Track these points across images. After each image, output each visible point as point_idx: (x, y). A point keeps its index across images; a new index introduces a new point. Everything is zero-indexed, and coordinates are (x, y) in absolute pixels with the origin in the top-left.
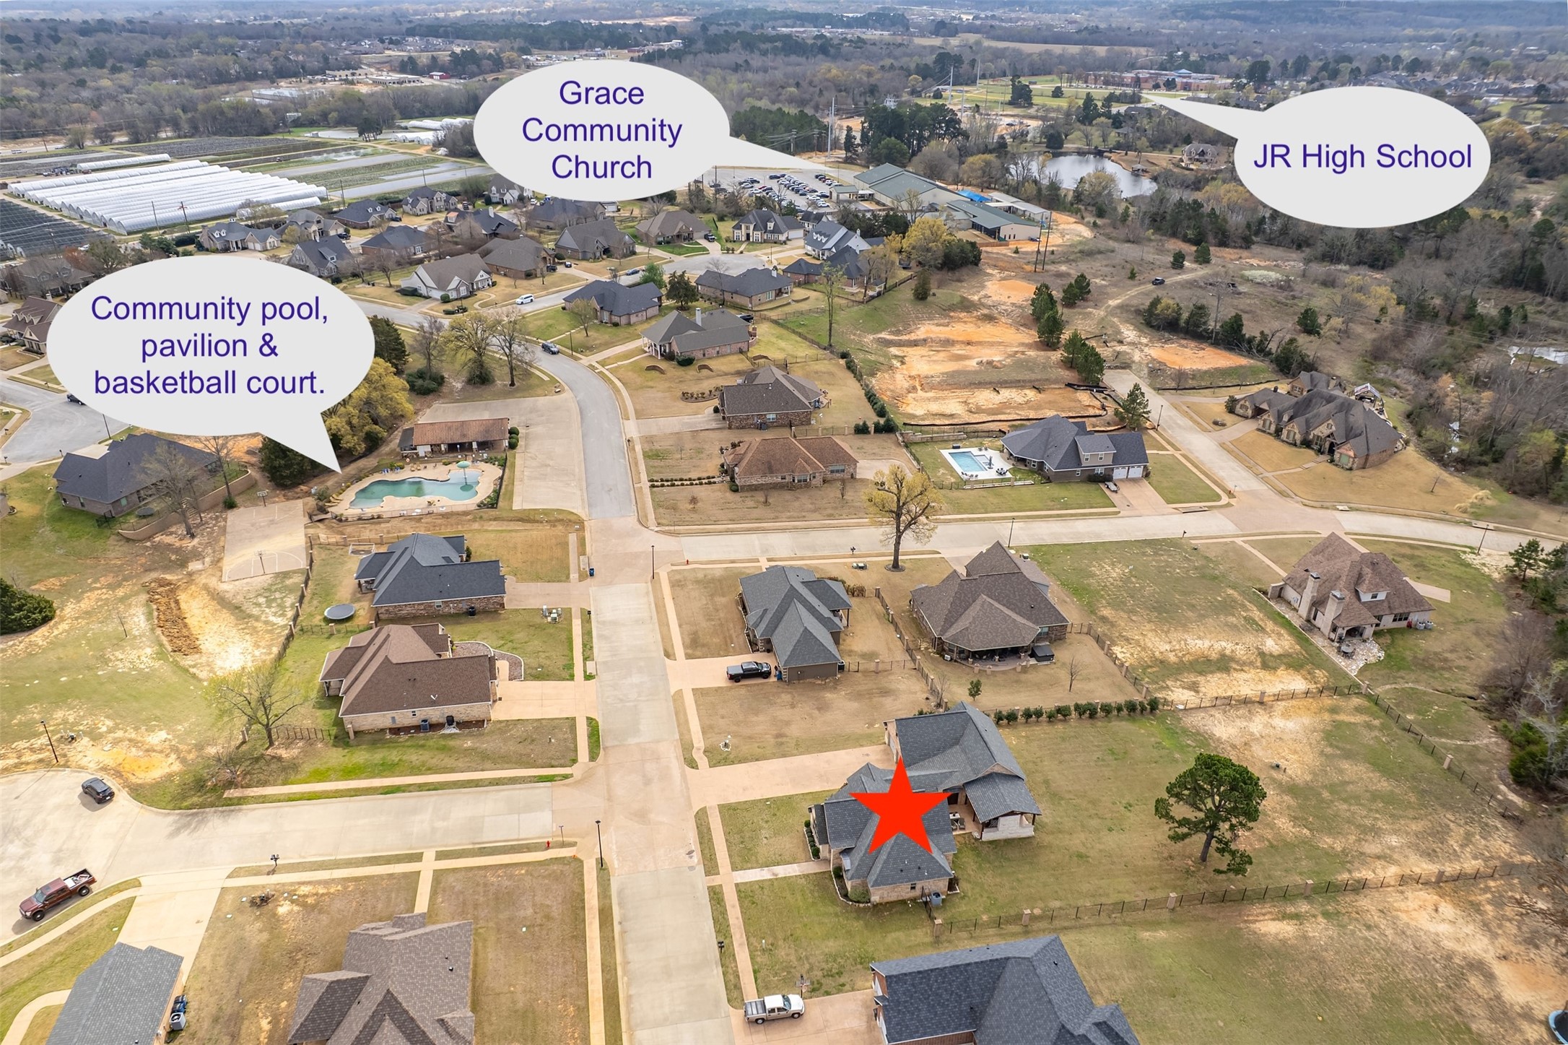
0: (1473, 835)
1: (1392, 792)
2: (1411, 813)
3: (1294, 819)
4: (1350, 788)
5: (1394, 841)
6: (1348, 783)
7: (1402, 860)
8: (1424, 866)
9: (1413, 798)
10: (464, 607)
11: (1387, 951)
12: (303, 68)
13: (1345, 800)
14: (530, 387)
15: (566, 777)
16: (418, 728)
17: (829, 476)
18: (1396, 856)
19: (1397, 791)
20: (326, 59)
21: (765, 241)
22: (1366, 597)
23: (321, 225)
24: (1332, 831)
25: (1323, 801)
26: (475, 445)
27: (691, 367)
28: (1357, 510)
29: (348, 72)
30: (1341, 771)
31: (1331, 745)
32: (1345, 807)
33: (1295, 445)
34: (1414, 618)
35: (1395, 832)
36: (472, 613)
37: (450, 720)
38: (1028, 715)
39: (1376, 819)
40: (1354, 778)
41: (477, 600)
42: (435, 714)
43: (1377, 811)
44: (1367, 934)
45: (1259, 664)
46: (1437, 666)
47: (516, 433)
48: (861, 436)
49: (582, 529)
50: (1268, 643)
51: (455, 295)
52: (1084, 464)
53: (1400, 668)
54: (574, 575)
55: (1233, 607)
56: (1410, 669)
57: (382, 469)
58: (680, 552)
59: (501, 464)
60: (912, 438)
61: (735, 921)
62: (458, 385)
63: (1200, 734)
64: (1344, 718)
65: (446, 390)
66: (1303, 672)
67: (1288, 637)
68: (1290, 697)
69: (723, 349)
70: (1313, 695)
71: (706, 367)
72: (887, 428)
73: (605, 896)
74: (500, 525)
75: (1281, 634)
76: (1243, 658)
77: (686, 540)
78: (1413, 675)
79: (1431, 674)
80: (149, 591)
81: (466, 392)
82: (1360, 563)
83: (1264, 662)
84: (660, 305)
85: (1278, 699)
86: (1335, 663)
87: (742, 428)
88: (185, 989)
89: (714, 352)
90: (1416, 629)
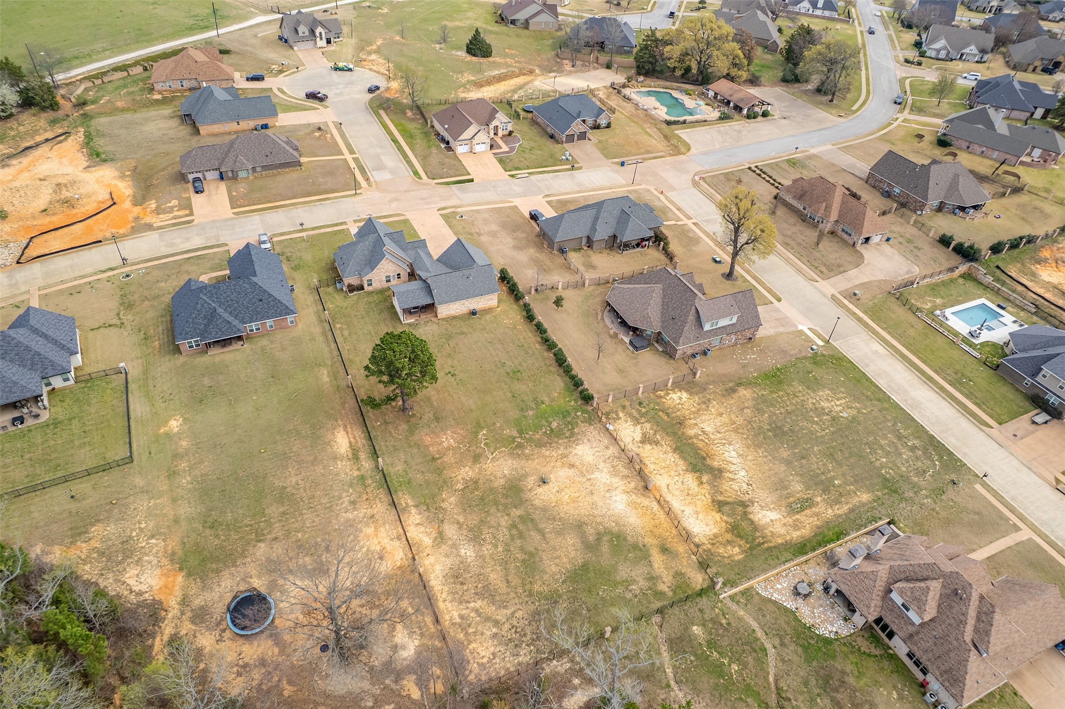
10: (553, 132)
14: (835, 107)
15: (420, 178)
16: (440, 138)
17: (840, 232)
22: (897, 597)
26: (732, 105)
27: (942, 149)
34: (933, 683)
36: (552, 137)
37: (448, 143)
38: (538, 326)
41: (556, 132)
42: (446, 136)
45: (720, 498)
46: (839, 696)
47: (765, 114)
48: (939, 245)
49: (671, 155)
50: (769, 513)
51: (933, 54)
52: (1039, 378)
53: (806, 649)
54: (617, 160)
55: (826, 491)
56: (808, 660)
57: (681, 91)
58: (673, 189)
59: (724, 118)
60: (980, 277)
61: (323, 231)
62: (809, 87)
63: (572, 434)
64: (658, 560)
65: (796, 85)
66: (729, 536)
67: (795, 535)
68: (669, 512)
69: (990, 152)
70: (687, 536)
71: (955, 155)
72: (966, 253)
73: (336, 198)
74: (652, 131)
75: (796, 526)
76: (725, 486)
77: (695, 191)
78: (796, 659)
79: (813, 682)
80: (521, 69)
81: (806, 92)
82: (943, 575)
83: (727, 503)
84: (1044, 117)
85: (661, 502)
86: (765, 571)
87: (874, 187)
88: (275, 126)
89: (979, 150)
90: (924, 694)
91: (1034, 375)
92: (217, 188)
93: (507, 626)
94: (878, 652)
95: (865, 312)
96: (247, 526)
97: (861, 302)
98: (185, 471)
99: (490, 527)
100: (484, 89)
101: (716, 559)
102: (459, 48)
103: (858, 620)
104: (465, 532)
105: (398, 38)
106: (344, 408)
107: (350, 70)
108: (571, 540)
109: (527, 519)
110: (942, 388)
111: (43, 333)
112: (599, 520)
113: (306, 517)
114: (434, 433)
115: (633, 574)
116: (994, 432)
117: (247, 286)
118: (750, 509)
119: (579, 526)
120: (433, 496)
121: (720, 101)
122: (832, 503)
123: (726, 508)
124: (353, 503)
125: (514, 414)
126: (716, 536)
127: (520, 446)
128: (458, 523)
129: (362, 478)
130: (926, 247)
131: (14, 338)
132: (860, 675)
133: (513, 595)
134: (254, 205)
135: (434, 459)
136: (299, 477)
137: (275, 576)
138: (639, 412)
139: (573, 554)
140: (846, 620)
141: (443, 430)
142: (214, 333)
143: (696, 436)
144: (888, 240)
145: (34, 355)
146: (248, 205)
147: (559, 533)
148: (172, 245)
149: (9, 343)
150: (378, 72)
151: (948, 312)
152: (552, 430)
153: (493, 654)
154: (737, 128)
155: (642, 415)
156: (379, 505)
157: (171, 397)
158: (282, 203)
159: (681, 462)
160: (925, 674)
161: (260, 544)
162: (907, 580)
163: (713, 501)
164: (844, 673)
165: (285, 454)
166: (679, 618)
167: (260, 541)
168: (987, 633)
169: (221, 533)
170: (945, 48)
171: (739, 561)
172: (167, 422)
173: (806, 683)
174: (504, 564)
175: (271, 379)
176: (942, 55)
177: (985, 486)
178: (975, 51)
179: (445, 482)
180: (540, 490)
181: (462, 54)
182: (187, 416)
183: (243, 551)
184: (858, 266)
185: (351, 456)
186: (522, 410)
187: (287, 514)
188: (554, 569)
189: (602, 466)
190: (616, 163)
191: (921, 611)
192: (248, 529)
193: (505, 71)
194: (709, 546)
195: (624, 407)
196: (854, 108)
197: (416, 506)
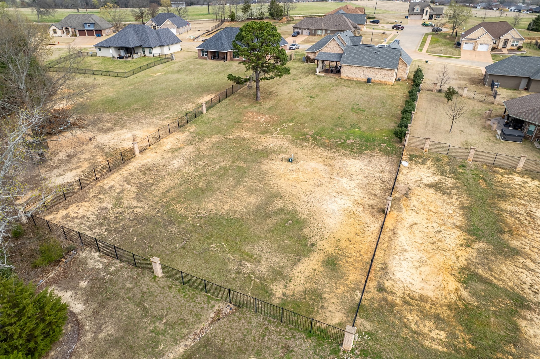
0: (115, 206)
1: (199, 203)
2: (173, 193)
3: (243, 139)
4: (231, 182)
5: (176, 163)
6: (236, 185)
7: (165, 155)
8: (149, 160)
9: (178, 207)
11: (154, 115)
13: (226, 169)
18: (170, 154)
19: (195, 206)
24: (218, 145)
25: (240, 159)
30: (251, 191)
31: (282, 210)
32: (223, 164)
35: (178, 170)
39: (196, 170)
40: (236, 193)
43: (199, 177)
44: (167, 116)
101: (392, 319)
126: (422, 298)
166: (249, 331)
171: (427, 349)
194: (398, 301)
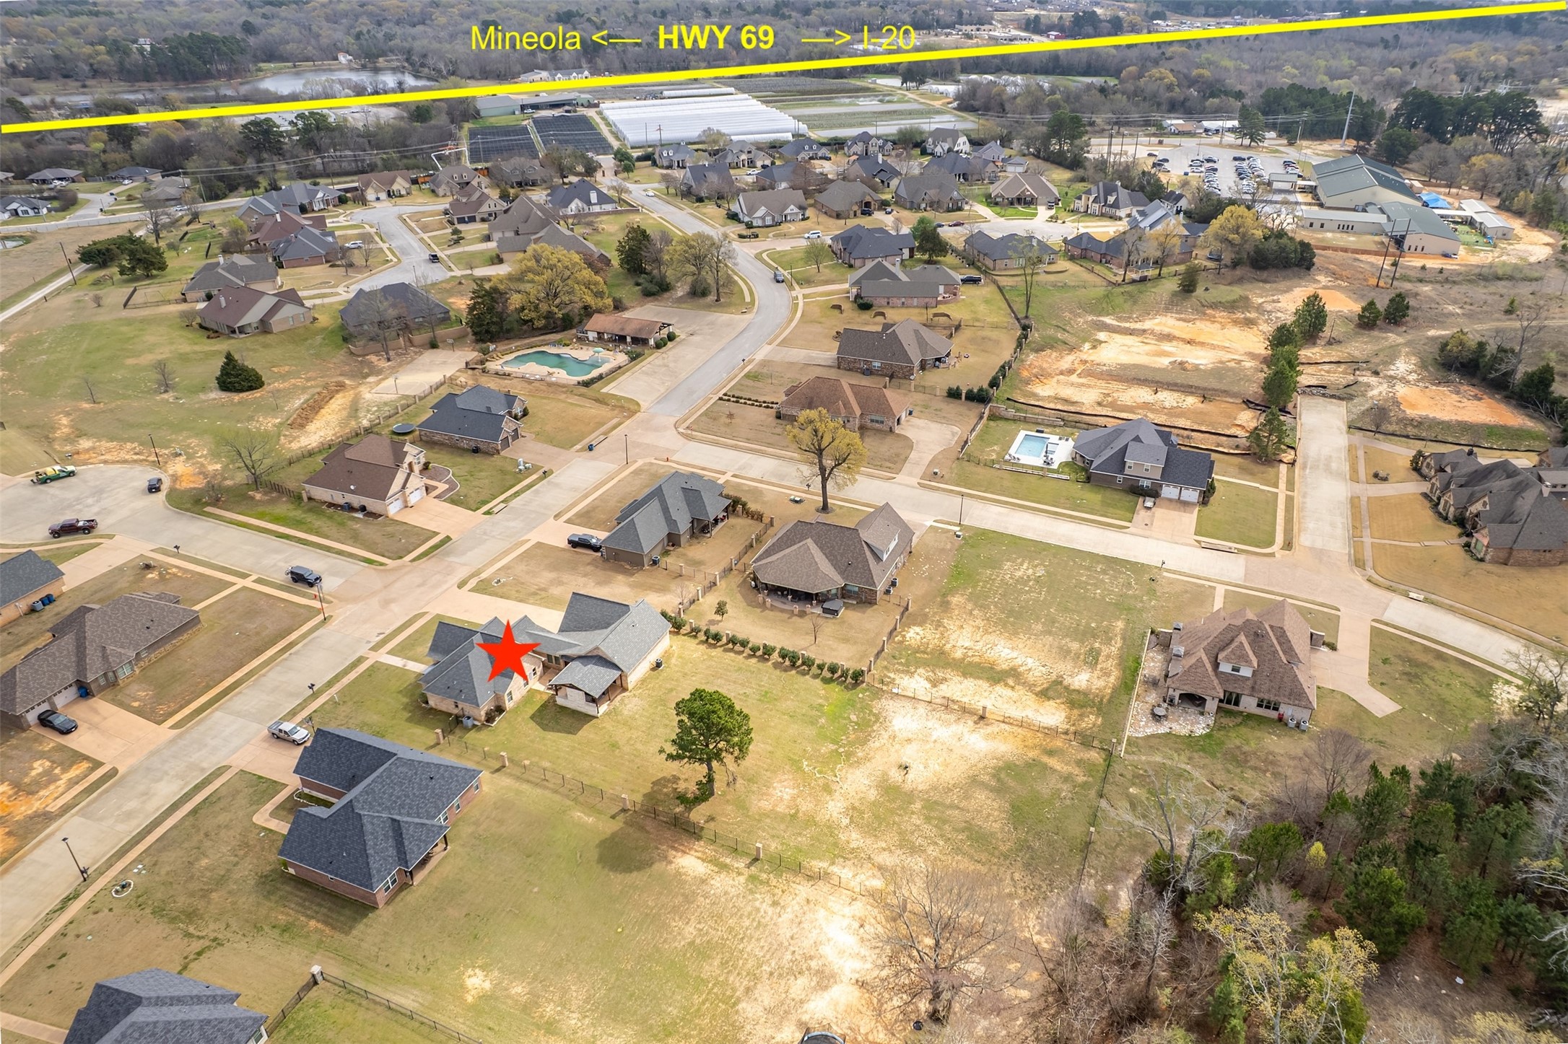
3: (851, 808)
10: (473, 445)
12: (938, 21)
13: (928, 818)
14: (729, 305)
15: (382, 564)
16: (342, 507)
17: (869, 424)
20: (960, 14)
21: (1102, 215)
22: (1225, 668)
23: (751, 156)
24: (872, 831)
26: (629, 339)
27: (869, 312)
28: (1433, 603)
29: (974, 27)
31: (994, 775)
32: (919, 822)
33: (1445, 519)
34: (1286, 710)
36: (476, 451)
37: (363, 509)
38: (733, 641)
40: (972, 807)
41: (482, 442)
42: (356, 500)
45: (1038, 689)
46: (1251, 764)
47: (671, 337)
48: (951, 400)
49: (629, 417)
50: (1080, 677)
51: (760, 223)
52: (1127, 471)
53: (1203, 750)
54: (578, 447)
55: (1095, 636)
56: (1213, 755)
57: (554, 344)
58: (674, 452)
59: (634, 357)
60: (1003, 413)
61: (346, 681)
62: (680, 293)
63: (877, 716)
64: (1053, 762)
65: (666, 295)
66: (1076, 712)
67: (1112, 679)
68: (1021, 724)
69: (910, 301)
70: (1051, 732)
71: (883, 314)
72: (978, 398)
73: (304, 636)
74: (574, 400)
75: (1108, 674)
76: (1031, 678)
77: (692, 444)
78: (1207, 761)
79: (1231, 767)
80: (326, 387)
81: (680, 300)
82: (1240, 629)
83: (1047, 689)
84: (911, 256)
85: (1005, 721)
86: (1125, 718)
87: (850, 370)
88: (62, 594)
89: (899, 302)
90: (1286, 725)
91: (1122, 471)
92: (96, 711)
93: (1020, 892)
94: (1239, 720)
95: (958, 485)
96: (703, 1003)
97: (946, 477)
98: (560, 1013)
99: (912, 833)
100: (311, 427)
101: (1088, 733)
102: (204, 389)
103: (1211, 705)
104: (899, 852)
105: (86, 406)
106: (648, 832)
107: (71, 474)
108: (981, 797)
109: (930, 805)
110: (1071, 517)
111: (172, 998)
112: (981, 765)
113: (749, 949)
114: (763, 794)
115: (1051, 785)
116: (1132, 530)
117: (404, 769)
118: (1065, 683)
119: (974, 781)
120: (836, 845)
121: (610, 340)
122: (1108, 641)
123: (1051, 693)
124: (775, 904)
125: (810, 731)
126: (1068, 717)
127: (849, 755)
128: (884, 850)
129: (752, 878)
130: (943, 405)
131: (155, 1023)
132: (1247, 741)
133: (995, 868)
134: (189, 702)
135: (794, 816)
136: (693, 923)
137: (794, 1017)
138: (901, 664)
139: (996, 805)
140: (1202, 714)
141: (768, 785)
142: (415, 849)
143: (965, 655)
144: (911, 413)
145: (201, 1028)
146: (182, 707)
147: (967, 797)
148: (129, 815)
149: (153, 1035)
150: (125, 462)
151: (1012, 451)
152: (857, 723)
153: (1038, 918)
154: (658, 362)
155: (907, 664)
156: (800, 887)
157: (429, 959)
158: (231, 680)
159: (980, 682)
160: (1276, 709)
161: (740, 1006)
162: (1222, 649)
163: (1037, 695)
164: (1238, 747)
165: (647, 915)
166: (1116, 791)
167: (735, 1004)
168: (1291, 649)
169: (686, 1030)
170: (767, 214)
171: (1102, 724)
172: (463, 986)
173: (1229, 772)
174: (958, 850)
175: (530, 860)
176: (769, 221)
177: (1168, 571)
178: (796, 210)
179: (829, 827)
180: (911, 776)
181: (216, 395)
182: (480, 962)
183: (732, 1025)
184: (911, 448)
185: (716, 869)
186: (812, 723)
187: (727, 962)
188: (997, 826)
189: (930, 724)
190: (581, 450)
191: (1248, 662)
192: (707, 1005)
193: (306, 397)
194: (1073, 728)
195: (886, 668)
196: (748, 299)
197: (833, 863)
